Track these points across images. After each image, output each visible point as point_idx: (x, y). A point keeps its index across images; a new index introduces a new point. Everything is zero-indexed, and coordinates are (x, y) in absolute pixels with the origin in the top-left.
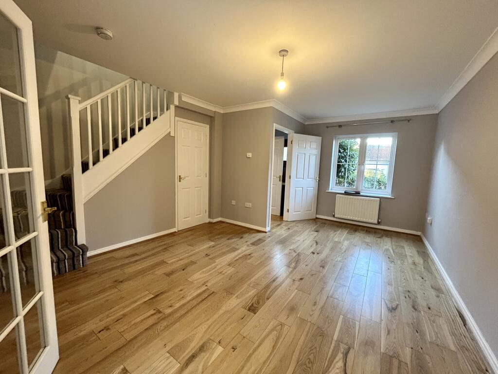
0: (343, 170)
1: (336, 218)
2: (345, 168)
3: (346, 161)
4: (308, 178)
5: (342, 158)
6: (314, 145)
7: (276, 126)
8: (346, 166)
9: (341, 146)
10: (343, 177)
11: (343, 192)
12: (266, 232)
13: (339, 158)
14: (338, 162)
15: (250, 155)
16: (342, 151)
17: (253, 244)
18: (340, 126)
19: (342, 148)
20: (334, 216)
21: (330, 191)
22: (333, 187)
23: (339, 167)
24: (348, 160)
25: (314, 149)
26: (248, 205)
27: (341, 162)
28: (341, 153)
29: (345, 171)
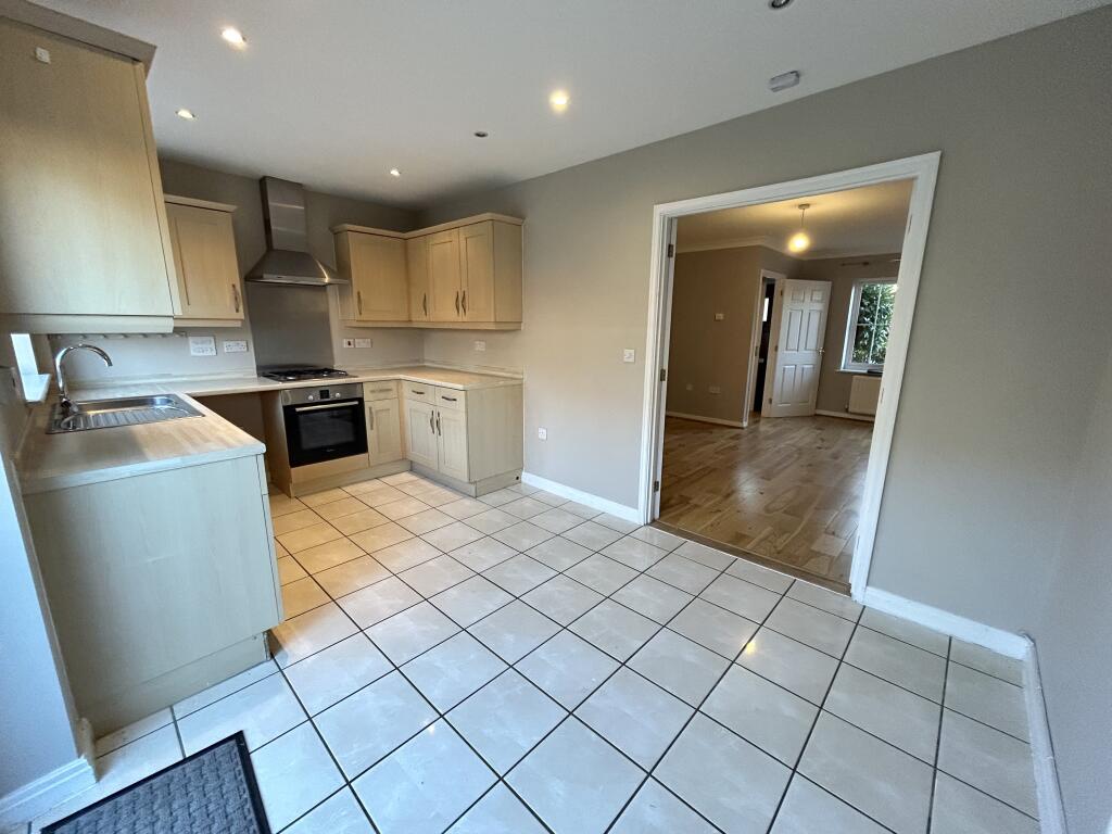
0: (867, 335)
1: (851, 413)
2: (871, 333)
3: (873, 320)
4: (806, 349)
5: (867, 315)
6: (818, 296)
7: (763, 273)
8: (873, 328)
9: (865, 295)
10: (866, 348)
11: (865, 371)
12: (742, 428)
13: (861, 315)
14: (859, 322)
15: (720, 316)
16: (866, 303)
17: (732, 438)
18: (866, 264)
19: (869, 297)
20: (847, 411)
21: (842, 369)
22: (846, 362)
23: (860, 330)
24: (876, 318)
25: (818, 301)
26: (714, 389)
27: (864, 322)
28: (865, 307)
29: (871, 336)
